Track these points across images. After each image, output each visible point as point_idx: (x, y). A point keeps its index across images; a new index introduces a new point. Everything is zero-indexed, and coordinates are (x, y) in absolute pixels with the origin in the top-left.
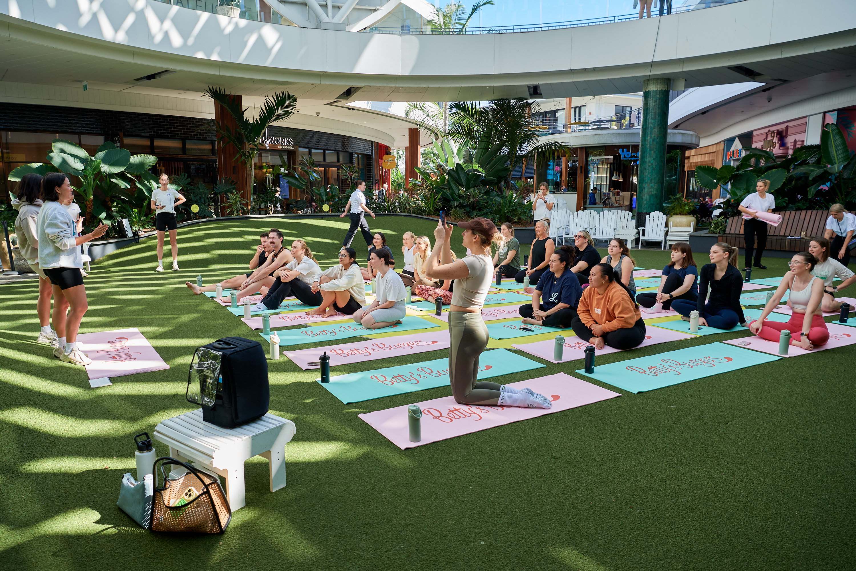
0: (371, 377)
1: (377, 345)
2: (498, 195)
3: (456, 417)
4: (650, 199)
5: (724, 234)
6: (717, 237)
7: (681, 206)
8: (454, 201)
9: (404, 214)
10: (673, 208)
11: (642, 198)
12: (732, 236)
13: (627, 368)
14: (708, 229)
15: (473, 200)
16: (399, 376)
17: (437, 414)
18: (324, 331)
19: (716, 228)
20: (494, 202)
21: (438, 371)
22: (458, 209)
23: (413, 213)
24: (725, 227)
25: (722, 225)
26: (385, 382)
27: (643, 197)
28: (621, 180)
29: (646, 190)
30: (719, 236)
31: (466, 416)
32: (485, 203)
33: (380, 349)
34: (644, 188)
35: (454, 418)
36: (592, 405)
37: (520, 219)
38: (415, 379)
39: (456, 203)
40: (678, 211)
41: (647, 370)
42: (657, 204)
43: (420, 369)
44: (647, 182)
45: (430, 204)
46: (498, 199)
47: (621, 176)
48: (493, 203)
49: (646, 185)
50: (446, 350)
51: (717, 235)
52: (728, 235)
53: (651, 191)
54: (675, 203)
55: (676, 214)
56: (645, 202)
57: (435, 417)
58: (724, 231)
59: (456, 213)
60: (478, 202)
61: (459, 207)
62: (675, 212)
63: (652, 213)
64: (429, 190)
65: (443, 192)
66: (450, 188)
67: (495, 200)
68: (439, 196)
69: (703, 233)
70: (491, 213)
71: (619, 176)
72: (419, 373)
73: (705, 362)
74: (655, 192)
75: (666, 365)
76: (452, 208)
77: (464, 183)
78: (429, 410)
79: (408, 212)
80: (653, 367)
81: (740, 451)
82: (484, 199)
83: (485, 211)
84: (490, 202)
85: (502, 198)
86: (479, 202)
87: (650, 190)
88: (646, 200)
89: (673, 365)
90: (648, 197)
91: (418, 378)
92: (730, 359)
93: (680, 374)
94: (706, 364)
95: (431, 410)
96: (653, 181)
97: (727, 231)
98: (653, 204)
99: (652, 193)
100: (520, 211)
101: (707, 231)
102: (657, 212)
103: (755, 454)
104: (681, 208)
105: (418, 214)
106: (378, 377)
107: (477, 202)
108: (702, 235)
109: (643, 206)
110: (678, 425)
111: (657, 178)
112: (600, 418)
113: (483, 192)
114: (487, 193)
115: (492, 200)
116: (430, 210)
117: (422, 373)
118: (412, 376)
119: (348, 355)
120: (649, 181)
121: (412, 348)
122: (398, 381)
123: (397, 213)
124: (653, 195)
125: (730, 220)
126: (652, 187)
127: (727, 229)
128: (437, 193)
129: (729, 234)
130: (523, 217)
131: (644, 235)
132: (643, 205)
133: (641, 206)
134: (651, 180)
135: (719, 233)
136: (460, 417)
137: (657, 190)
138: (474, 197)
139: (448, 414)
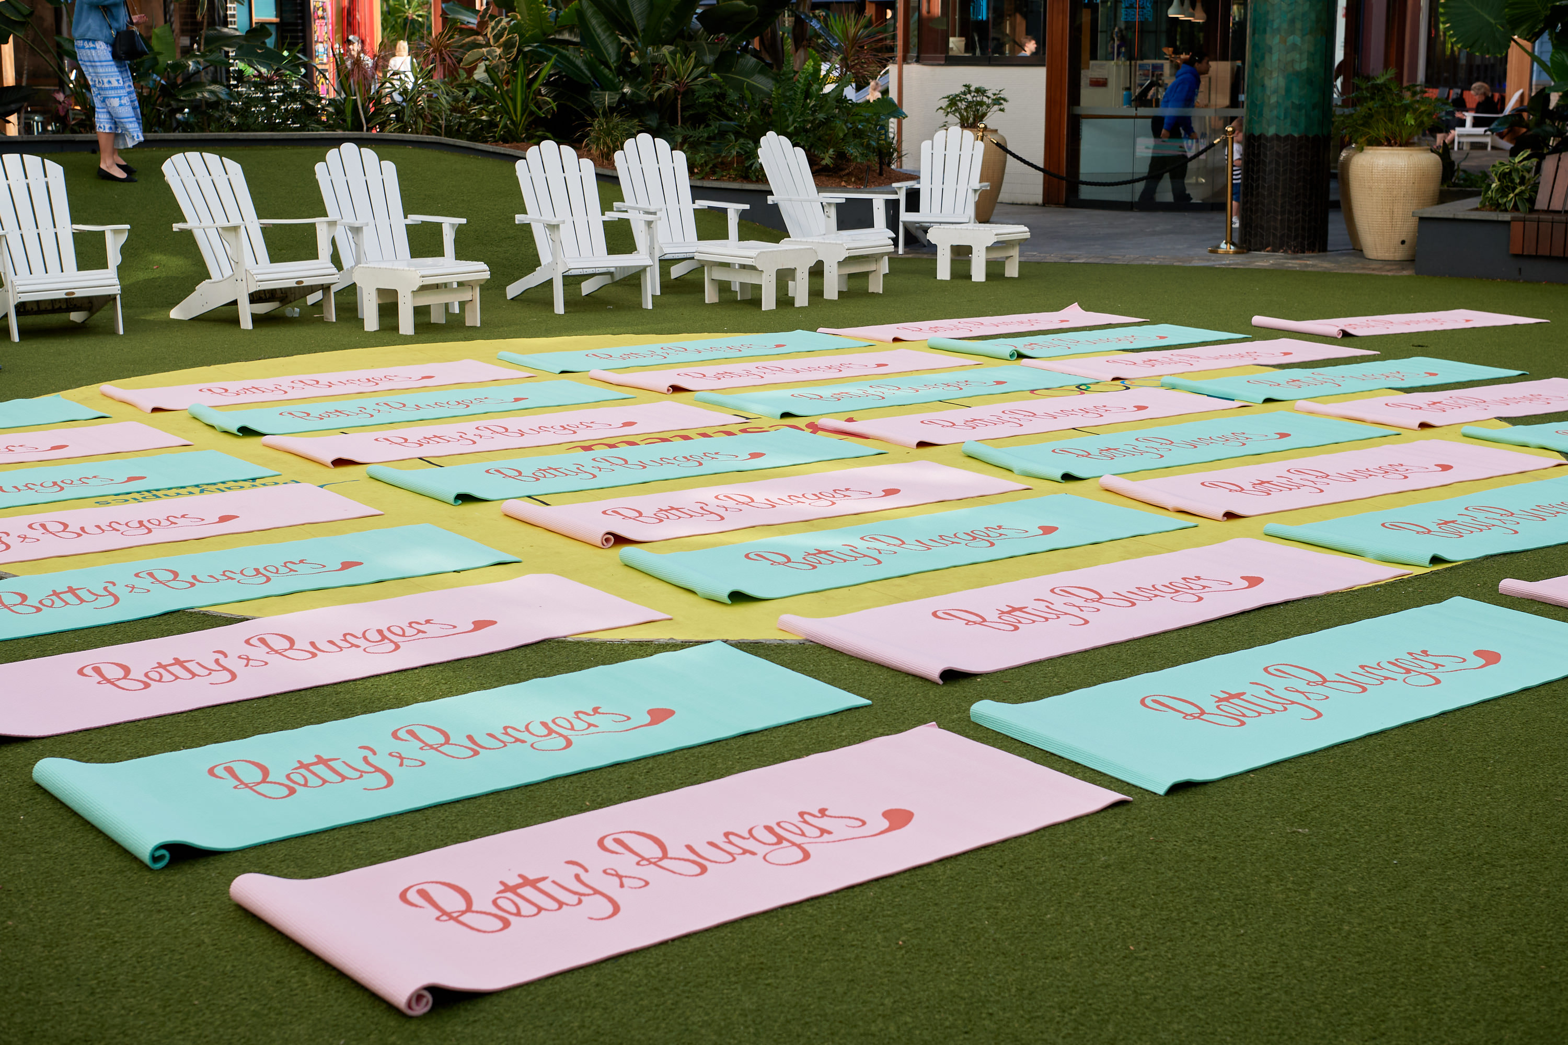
0: (211, 772)
1: (263, 641)
2: (765, 69)
3: (526, 909)
4: (1288, 90)
5: (1532, 210)
6: (1507, 223)
7: (1392, 113)
8: (603, 89)
9: (413, 137)
10: (1367, 120)
11: (1263, 86)
12: (1557, 217)
13: (1143, 702)
14: (1478, 194)
15: (669, 85)
16: (320, 760)
17: (455, 903)
18: (71, 590)
19: (1503, 191)
20: (747, 93)
21: (470, 738)
22: (616, 119)
23: (449, 134)
24: (1535, 188)
25: (1523, 179)
26: (261, 788)
27: (1267, 82)
28: (1199, 18)
29: (1275, 57)
30: (1514, 219)
31: (561, 904)
32: (715, 95)
33: (274, 659)
34: (1270, 50)
35: (518, 914)
36: (1026, 839)
37: (841, 156)
38: (378, 770)
39: (608, 98)
40: (1383, 133)
41: (1209, 705)
42: (1314, 107)
43: (402, 734)
44: (1279, 29)
45: (513, 100)
46: (763, 83)
47: (1199, 5)
48: (742, 99)
49: (1277, 40)
50: (521, 653)
51: (1507, 217)
52: (1543, 216)
53: (1293, 61)
54: (1371, 104)
55: (1378, 143)
56: (1273, 100)
57: (444, 913)
58: (1532, 201)
59: (609, 134)
60: (688, 92)
61: (621, 113)
62: (1373, 134)
64: (508, 46)
65: (561, 56)
66: (588, 40)
67: (751, 88)
68: (547, 68)
69: (1461, 209)
70: (738, 135)
71: (1193, 6)
72: (397, 746)
73: (1408, 671)
74: (1304, 65)
75: (1279, 685)
76: (594, 115)
77: (640, 24)
78: (427, 888)
79: (430, 132)
80: (1232, 696)
81: (1507, 977)
82: (711, 84)
83: (714, 127)
84: (733, 96)
85: (777, 79)
86: (693, 92)
87: (1290, 57)
88: (1276, 91)
89: (1302, 686)
90: (1282, 82)
91: (391, 766)
92: (1491, 658)
93: (1320, 715)
94: (1413, 679)
95: (433, 890)
96: (1298, 25)
97: (1541, 203)
98: (1299, 108)
99: (1297, 67)
100: (841, 128)
101: (1475, 202)
103: (1553, 984)
104: (1391, 120)
105: (470, 139)
106: (239, 768)
107: (685, 94)
108: (1460, 216)
109: (1268, 114)
110: (1313, 895)
111: (1313, 16)
112: (1048, 885)
113: (709, 59)
114: (724, 62)
115: (738, 87)
116: (513, 122)
117: (410, 748)
118: (371, 758)
119: (147, 685)
120: (1285, 26)
121: (397, 647)
122: (313, 780)
123: (387, 135)
124: (1298, 74)
125: (1549, 164)
126: (1294, 45)
127: (1539, 197)
128: (537, 59)
129: (1548, 211)
130: (853, 151)
132: (1266, 111)
133: (1261, 114)
134: (1292, 21)
135: (1516, 208)
136: (540, 909)
138: (673, 78)
139: (495, 902)
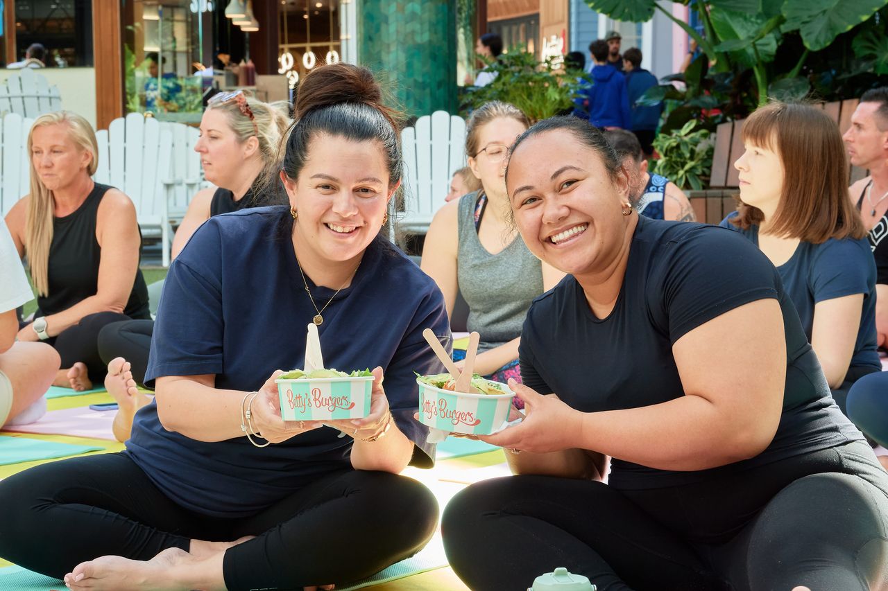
4: (409, 66)
5: (707, 187)
19: (672, 168)
25: (693, 153)
27: (384, 57)
29: (392, 28)
34: (386, 20)
42: (439, 85)
52: (720, 193)
53: (413, 32)
58: (705, 177)
63: (423, 121)
74: (425, 37)
87: (409, 27)
90: (402, 57)
97: (717, 178)
98: (423, 86)
99: (418, 39)
102: (441, 116)
124: (419, 48)
125: (722, 134)
126: (413, 16)
127: (714, 171)
129: (725, 187)
131: (401, 206)
135: (687, 186)
137: (433, 27)
